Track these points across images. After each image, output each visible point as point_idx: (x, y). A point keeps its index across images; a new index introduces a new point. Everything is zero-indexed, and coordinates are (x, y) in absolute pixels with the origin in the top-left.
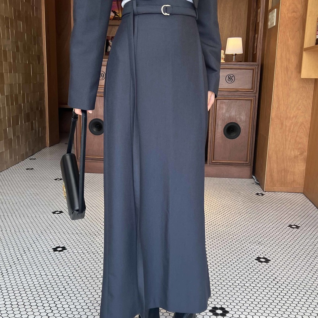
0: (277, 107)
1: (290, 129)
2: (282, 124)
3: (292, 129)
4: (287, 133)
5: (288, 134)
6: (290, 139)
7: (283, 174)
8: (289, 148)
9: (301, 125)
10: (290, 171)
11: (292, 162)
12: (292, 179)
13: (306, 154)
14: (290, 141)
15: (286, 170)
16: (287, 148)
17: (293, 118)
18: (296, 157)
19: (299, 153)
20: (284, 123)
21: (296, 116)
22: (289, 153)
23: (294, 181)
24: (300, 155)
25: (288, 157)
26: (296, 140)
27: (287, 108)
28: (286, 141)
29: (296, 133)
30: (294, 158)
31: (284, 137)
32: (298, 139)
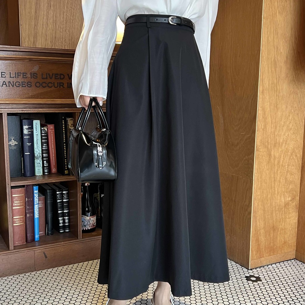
0: (263, 127)
1: (279, 162)
2: (270, 155)
3: (281, 162)
4: (276, 168)
5: (277, 170)
6: (280, 178)
7: (272, 235)
8: (278, 193)
9: (292, 154)
10: (280, 229)
11: (282, 214)
12: (283, 240)
13: (298, 198)
14: (280, 181)
15: (275, 227)
16: (276, 192)
17: (282, 143)
18: (287, 204)
19: (290, 199)
20: (272, 153)
22: (278, 201)
23: (285, 243)
24: (291, 201)
25: (277, 208)
26: (286, 178)
27: (276, 128)
28: (275, 180)
29: (287, 166)
30: (285, 206)
31: (272, 176)
32: (289, 176)
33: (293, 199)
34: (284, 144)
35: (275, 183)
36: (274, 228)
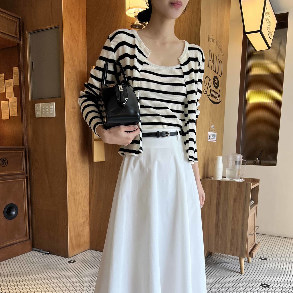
0: (70, 185)
1: (79, 202)
2: (74, 199)
3: (80, 202)
5: (79, 206)
6: (80, 210)
7: (78, 239)
8: (80, 217)
9: (84, 197)
11: (82, 227)
12: (83, 240)
13: (89, 219)
17: (80, 193)
18: (84, 223)
19: (85, 219)
20: (76, 198)
21: (82, 191)
22: (80, 221)
23: (85, 242)
24: (86, 220)
25: (80, 224)
26: (83, 210)
27: (76, 185)
28: (78, 211)
29: (83, 204)
30: (83, 224)
31: (76, 209)
32: (84, 208)
33: (87, 219)
34: (81, 193)
35: (78, 213)
36: (79, 235)
